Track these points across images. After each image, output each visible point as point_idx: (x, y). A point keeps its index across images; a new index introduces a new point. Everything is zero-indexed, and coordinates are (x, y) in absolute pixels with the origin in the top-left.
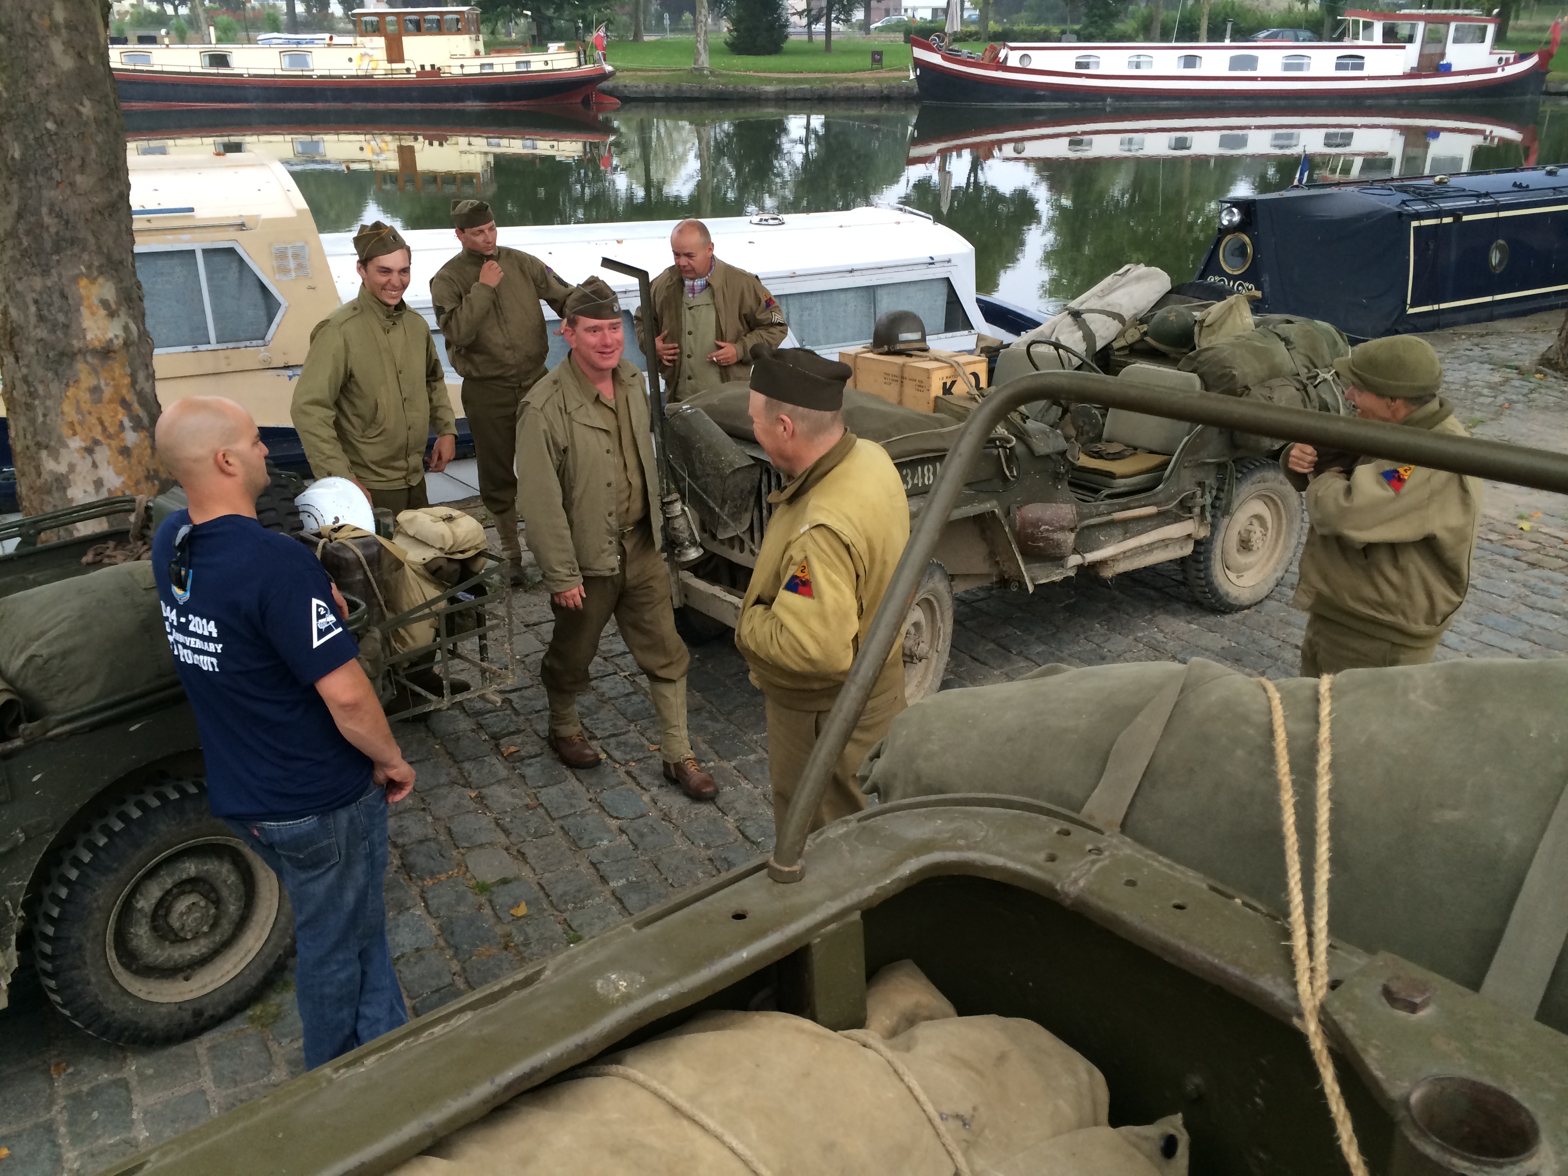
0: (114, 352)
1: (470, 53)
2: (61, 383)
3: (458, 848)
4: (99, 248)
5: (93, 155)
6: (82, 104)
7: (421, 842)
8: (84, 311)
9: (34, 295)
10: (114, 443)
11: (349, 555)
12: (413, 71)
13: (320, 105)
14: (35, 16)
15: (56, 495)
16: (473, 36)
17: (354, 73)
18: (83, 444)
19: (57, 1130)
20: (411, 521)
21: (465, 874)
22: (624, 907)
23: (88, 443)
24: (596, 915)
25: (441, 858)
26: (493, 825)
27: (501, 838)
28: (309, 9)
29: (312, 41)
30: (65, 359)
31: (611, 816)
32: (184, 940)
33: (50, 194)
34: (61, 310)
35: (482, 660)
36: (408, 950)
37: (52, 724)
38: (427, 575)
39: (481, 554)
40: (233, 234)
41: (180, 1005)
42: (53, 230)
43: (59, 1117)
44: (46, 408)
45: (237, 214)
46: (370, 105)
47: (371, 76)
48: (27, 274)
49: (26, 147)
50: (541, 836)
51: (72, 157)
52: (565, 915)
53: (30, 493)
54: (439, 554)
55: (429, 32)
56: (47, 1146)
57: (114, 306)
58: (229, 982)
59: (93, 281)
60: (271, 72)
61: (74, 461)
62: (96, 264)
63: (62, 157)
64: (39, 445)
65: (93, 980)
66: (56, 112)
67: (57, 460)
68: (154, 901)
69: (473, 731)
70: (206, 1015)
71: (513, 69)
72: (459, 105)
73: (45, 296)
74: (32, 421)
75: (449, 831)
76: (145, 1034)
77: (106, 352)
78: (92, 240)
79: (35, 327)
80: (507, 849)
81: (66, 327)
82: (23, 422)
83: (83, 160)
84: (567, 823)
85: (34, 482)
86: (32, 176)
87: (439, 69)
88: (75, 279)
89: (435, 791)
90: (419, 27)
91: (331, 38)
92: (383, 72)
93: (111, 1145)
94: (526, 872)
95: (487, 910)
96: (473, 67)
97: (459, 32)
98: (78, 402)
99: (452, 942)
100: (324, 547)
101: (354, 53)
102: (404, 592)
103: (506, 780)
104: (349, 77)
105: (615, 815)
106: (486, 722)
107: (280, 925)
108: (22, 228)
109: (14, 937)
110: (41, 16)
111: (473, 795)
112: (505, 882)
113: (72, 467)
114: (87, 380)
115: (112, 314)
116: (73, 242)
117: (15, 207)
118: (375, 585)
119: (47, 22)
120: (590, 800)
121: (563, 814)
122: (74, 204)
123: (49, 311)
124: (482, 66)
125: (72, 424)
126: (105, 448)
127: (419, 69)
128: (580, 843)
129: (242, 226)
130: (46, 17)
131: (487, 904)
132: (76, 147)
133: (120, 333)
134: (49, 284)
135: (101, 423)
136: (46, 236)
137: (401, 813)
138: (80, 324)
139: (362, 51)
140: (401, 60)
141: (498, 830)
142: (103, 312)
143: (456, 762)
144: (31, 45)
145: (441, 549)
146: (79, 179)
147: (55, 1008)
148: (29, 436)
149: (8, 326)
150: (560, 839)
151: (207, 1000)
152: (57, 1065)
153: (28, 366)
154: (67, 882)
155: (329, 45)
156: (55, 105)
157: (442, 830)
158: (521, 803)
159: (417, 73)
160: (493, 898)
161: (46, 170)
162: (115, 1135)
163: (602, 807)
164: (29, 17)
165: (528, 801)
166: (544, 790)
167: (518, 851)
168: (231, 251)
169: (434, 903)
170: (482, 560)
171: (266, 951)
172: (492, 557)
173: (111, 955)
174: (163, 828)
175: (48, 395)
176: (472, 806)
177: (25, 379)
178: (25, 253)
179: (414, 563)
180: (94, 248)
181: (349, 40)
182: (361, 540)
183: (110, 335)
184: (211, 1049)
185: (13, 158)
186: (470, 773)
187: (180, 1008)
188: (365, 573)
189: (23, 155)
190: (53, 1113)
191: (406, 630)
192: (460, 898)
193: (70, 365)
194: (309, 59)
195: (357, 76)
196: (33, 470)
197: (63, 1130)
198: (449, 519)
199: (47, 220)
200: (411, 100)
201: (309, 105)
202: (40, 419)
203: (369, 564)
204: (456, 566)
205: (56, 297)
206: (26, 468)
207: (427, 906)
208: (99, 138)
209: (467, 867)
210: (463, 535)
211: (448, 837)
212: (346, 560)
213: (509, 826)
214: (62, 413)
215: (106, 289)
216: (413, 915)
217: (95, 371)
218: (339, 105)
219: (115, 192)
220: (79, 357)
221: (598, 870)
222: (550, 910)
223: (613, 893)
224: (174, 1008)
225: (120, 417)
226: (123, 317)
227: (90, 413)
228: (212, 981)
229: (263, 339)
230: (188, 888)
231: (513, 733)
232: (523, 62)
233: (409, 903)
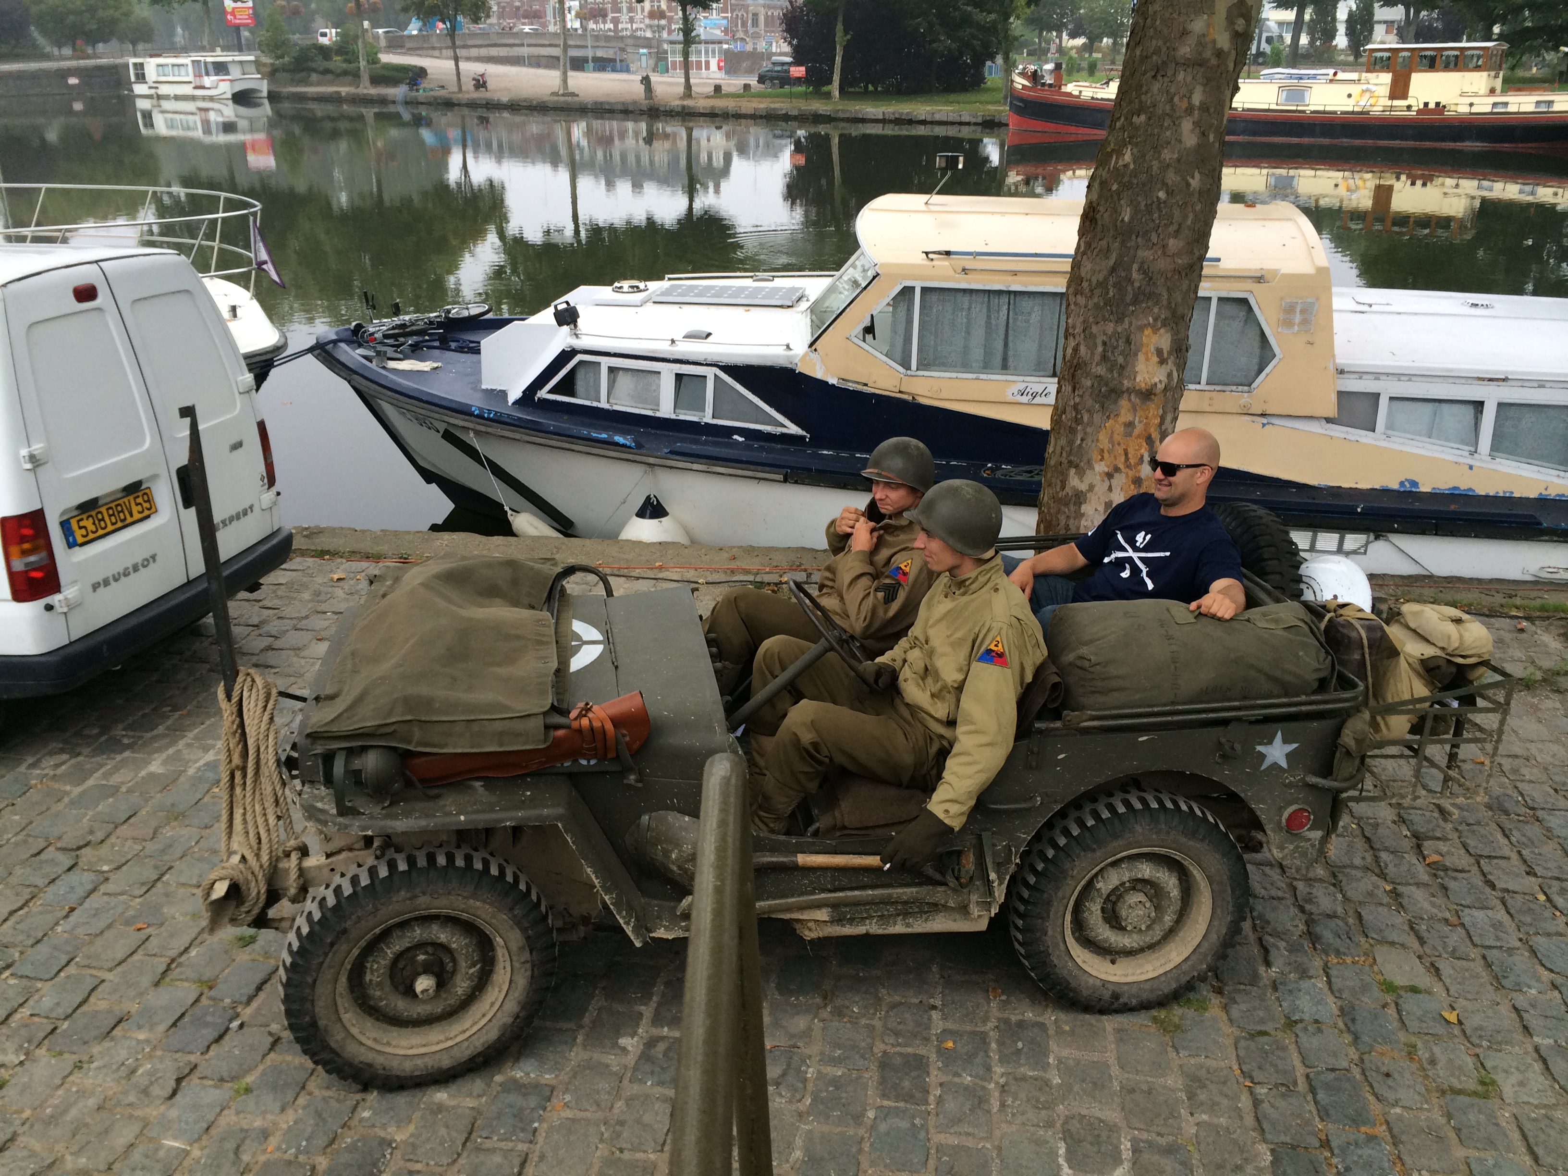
0: (1155, 395)
1: (1483, 89)
2: (1103, 414)
3: (1367, 936)
4: (1169, 303)
5: (1189, 222)
6: (1193, 177)
7: (1329, 916)
8: (1141, 357)
9: (1104, 338)
10: (1131, 473)
11: (1354, 634)
12: (1414, 109)
13: (1306, 140)
14: (1176, 99)
15: (1072, 508)
16: (1493, 73)
17: (1350, 109)
18: (1106, 470)
19: (989, 1044)
20: (1415, 614)
21: (1371, 966)
22: (1548, 1069)
23: (1111, 470)
24: (1514, 1064)
25: (1348, 940)
26: (1407, 928)
27: (1416, 945)
28: (1312, 42)
29: (1314, 77)
30: (1113, 395)
31: (1543, 965)
32: (1123, 929)
33: (1145, 254)
34: (1122, 353)
35: (1449, 767)
36: (1306, 1017)
37: (1084, 717)
38: (1421, 670)
39: (1485, 663)
40: (1250, 285)
41: (1105, 983)
42: (1137, 284)
43: (992, 1033)
44: (1085, 433)
45: (1258, 267)
46: (1358, 142)
47: (1367, 113)
48: (1105, 320)
49: (1136, 211)
50: (1458, 959)
51: (1172, 223)
52: (1478, 1051)
53: (1051, 502)
54: (1439, 653)
55: (1447, 68)
56: (982, 1054)
57: (1165, 355)
58: (1146, 981)
59: (1155, 330)
60: (1266, 107)
61: (1095, 482)
62: (1163, 317)
63: (1163, 222)
64: (1070, 463)
65: (1050, 933)
66: (1170, 183)
67: (1081, 479)
68: (1111, 887)
69: (1394, 822)
70: (1121, 1000)
71: (1531, 108)
72: (1459, 145)
73: (1113, 340)
74: (1071, 443)
75: (1359, 917)
76: (1071, 994)
77: (1147, 394)
78: (1165, 295)
79: (1097, 365)
80: (1419, 957)
81: (1122, 367)
82: (1063, 442)
83: (1180, 225)
84: (1493, 955)
85: (1057, 493)
86: (1134, 237)
87: (1444, 107)
88: (1141, 328)
89: (1348, 870)
90: (1432, 63)
91: (1335, 74)
92: (1381, 109)
93: (1031, 1077)
94: (1438, 988)
95: (1391, 1011)
96: (1483, 106)
97: (1477, 68)
98: (1112, 432)
99: (1352, 1029)
100: (1330, 620)
101: (1355, 89)
102: (1392, 681)
103: (1426, 885)
104: (1343, 113)
105: (1548, 965)
106: (1411, 817)
107: (1202, 950)
108: (1111, 281)
109: (1008, 877)
110: (1181, 99)
111: (1388, 888)
112: (1414, 990)
113: (1091, 487)
114: (1125, 416)
115: (1162, 362)
116: (1150, 296)
117: (1111, 262)
118: (1369, 668)
119: (1185, 105)
120: (1521, 940)
121: (1487, 943)
122: (1163, 264)
123: (1113, 352)
124: (1495, 105)
125: (1102, 451)
126: (1124, 475)
127: (1422, 106)
128: (1505, 982)
129: (1259, 279)
130: (1185, 99)
131: (1393, 1005)
132: (1177, 213)
133: (1164, 379)
134: (1119, 329)
135: (1126, 454)
136: (1129, 288)
137: (1310, 879)
138: (1134, 367)
139: (1364, 87)
140: (1404, 96)
141: (1412, 933)
142: (1155, 359)
143: (1372, 848)
144: (1166, 124)
145: (1443, 649)
146: (1172, 242)
147: (1012, 944)
148: (1064, 454)
149: (1075, 361)
150: (1478, 967)
151: (1126, 988)
152: (994, 989)
153: (1081, 396)
154: (1055, 846)
155: (1331, 81)
156: (1172, 177)
157: (1351, 913)
158: (1440, 915)
159: (1419, 111)
160: (1400, 1001)
161: (1146, 233)
162: (1034, 1070)
163: (1533, 952)
164: (1171, 100)
165: (1447, 915)
166: (1467, 911)
167: (1432, 965)
168: (1244, 302)
169: (1337, 983)
170: (1482, 669)
171: (1185, 967)
172: (1495, 669)
173: (1068, 917)
174: (1139, 829)
175: (1091, 423)
176: (1386, 900)
177: (1075, 407)
178: (1108, 302)
179: (1410, 655)
180: (1165, 303)
181: (1354, 76)
182: (1367, 622)
183: (1157, 380)
184: (1119, 1031)
185: (1123, 220)
186: (1386, 865)
187: (1103, 986)
188: (1363, 655)
189: (1132, 218)
190: (988, 1028)
191: (1384, 719)
192: (1365, 988)
193: (1116, 402)
194: (1307, 95)
195: (1353, 113)
196: (1059, 482)
197: (994, 1046)
198: (1458, 621)
199: (1135, 275)
200: (1402, 138)
201: (1295, 140)
202: (1078, 442)
203: (1370, 647)
204: (1454, 670)
205: (1121, 343)
206: (1054, 480)
207: (1329, 982)
208: (1198, 208)
209: (1374, 959)
210: (1472, 639)
211: (1357, 922)
212: (1349, 638)
213: (1425, 935)
214: (1098, 440)
215: (1164, 340)
216: (1314, 986)
217: (1134, 409)
218: (1326, 141)
219: (1197, 254)
220: (1125, 395)
221: (1521, 1018)
222: (1462, 1039)
223: (1537, 1050)
224: (1099, 983)
225: (1143, 451)
226: (1170, 366)
227: (1119, 444)
228: (1133, 974)
229: (1250, 385)
230: (1139, 886)
231: (1438, 839)
232: (1545, 102)
233: (1312, 972)
